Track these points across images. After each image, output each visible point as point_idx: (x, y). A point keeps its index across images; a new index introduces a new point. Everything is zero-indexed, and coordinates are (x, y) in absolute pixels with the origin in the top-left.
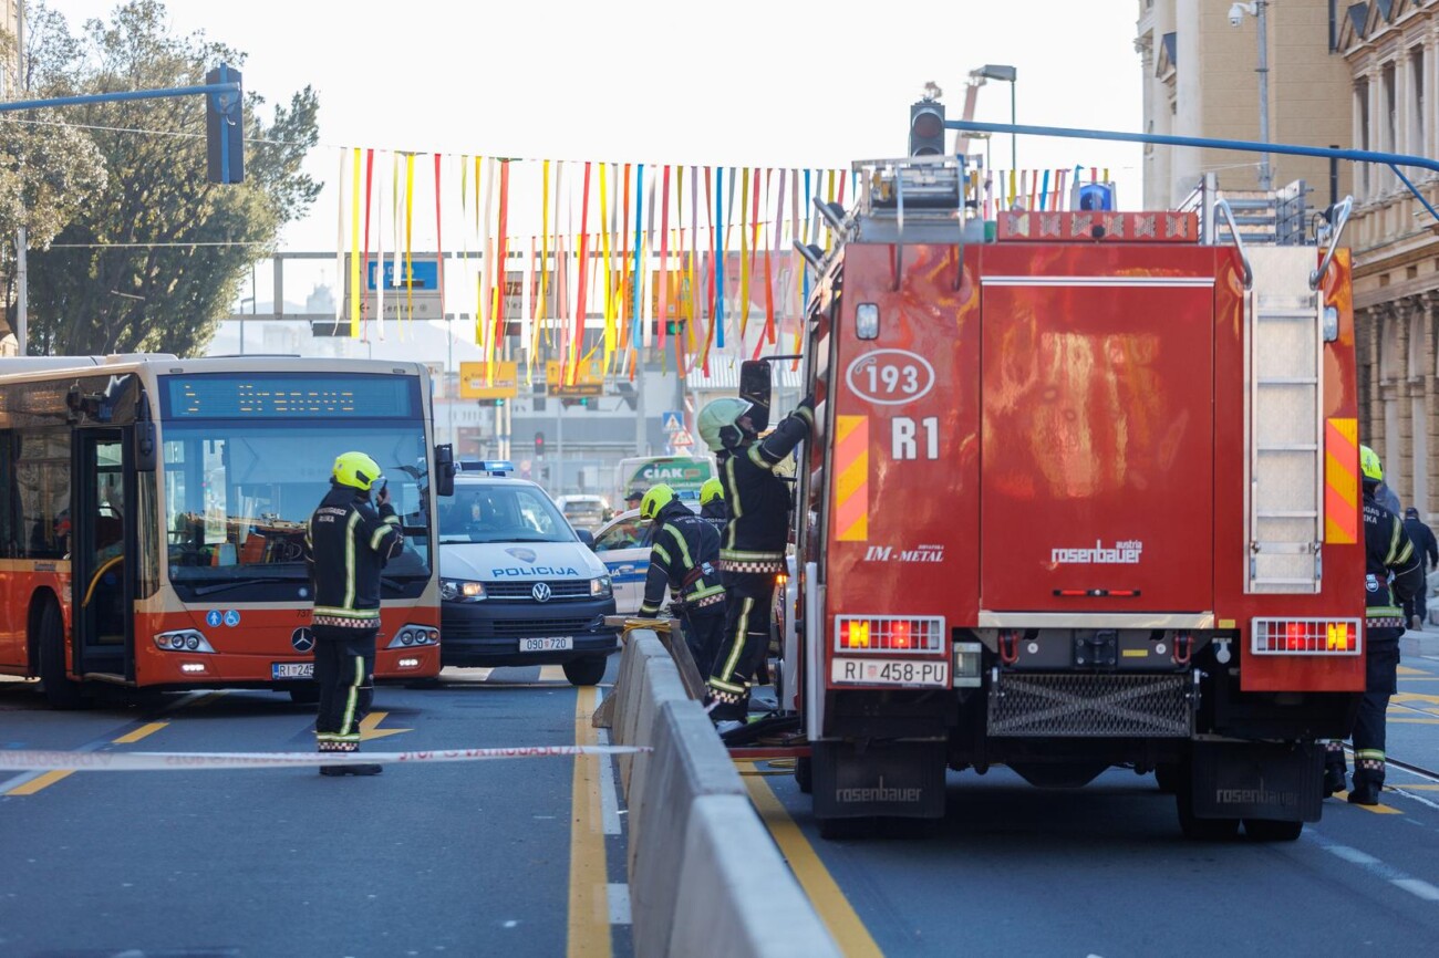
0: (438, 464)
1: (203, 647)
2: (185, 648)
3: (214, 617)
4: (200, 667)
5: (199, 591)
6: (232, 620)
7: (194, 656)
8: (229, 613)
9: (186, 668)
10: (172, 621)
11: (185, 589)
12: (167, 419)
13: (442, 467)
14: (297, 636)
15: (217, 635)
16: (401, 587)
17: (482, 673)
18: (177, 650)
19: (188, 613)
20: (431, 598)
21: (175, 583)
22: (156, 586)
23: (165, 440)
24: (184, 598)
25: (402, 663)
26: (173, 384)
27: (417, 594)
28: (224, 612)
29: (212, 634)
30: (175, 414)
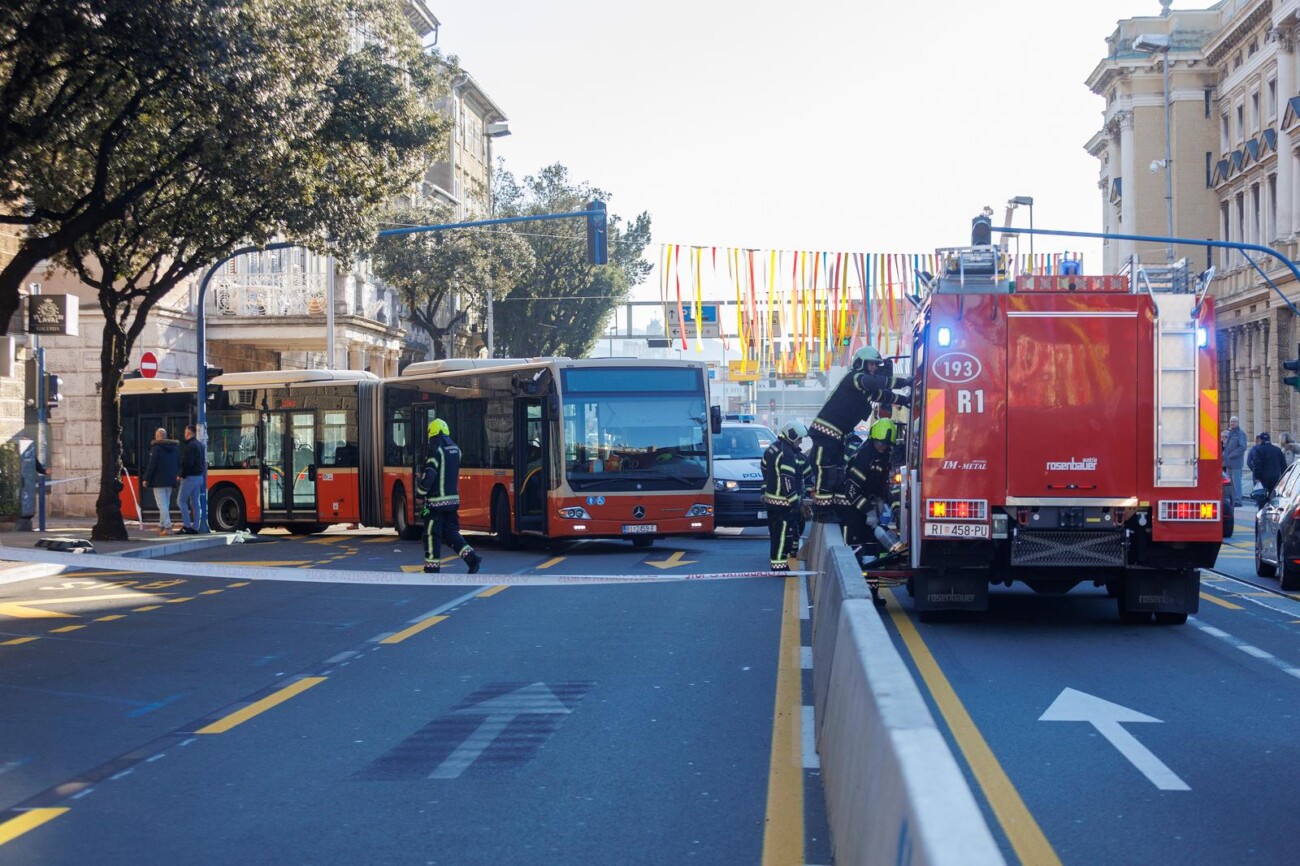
0: (712, 417)
1: (585, 516)
2: (575, 517)
3: (591, 500)
4: (583, 527)
5: (583, 486)
6: (600, 502)
7: (580, 521)
8: (598, 498)
9: (576, 527)
10: (568, 502)
11: (575, 485)
12: (565, 392)
13: (715, 418)
14: (636, 510)
15: (593, 510)
16: (692, 484)
17: (738, 531)
18: (571, 518)
19: (577, 498)
20: (709, 489)
21: (569, 481)
22: (559, 483)
23: (564, 404)
24: (575, 489)
25: (693, 525)
26: (568, 373)
27: (701, 487)
28: (596, 497)
29: (591, 510)
30: (569, 389)
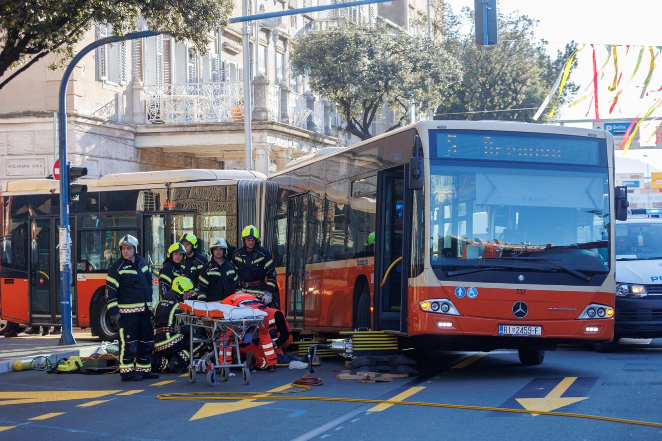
0: (617, 199)
1: (453, 311)
2: (440, 311)
3: (460, 291)
4: (449, 325)
5: (450, 273)
6: (472, 294)
7: (446, 317)
8: (470, 289)
9: (440, 324)
10: (430, 293)
11: (442, 271)
12: (434, 159)
13: (620, 201)
14: (516, 307)
15: (462, 303)
16: (589, 278)
17: (648, 341)
18: (435, 312)
19: (443, 287)
20: (607, 287)
21: (434, 267)
22: (421, 269)
23: (432, 173)
24: (440, 277)
25: (588, 329)
26: (439, 136)
27: (599, 283)
28: (467, 288)
29: (458, 303)
30: (439, 155)
